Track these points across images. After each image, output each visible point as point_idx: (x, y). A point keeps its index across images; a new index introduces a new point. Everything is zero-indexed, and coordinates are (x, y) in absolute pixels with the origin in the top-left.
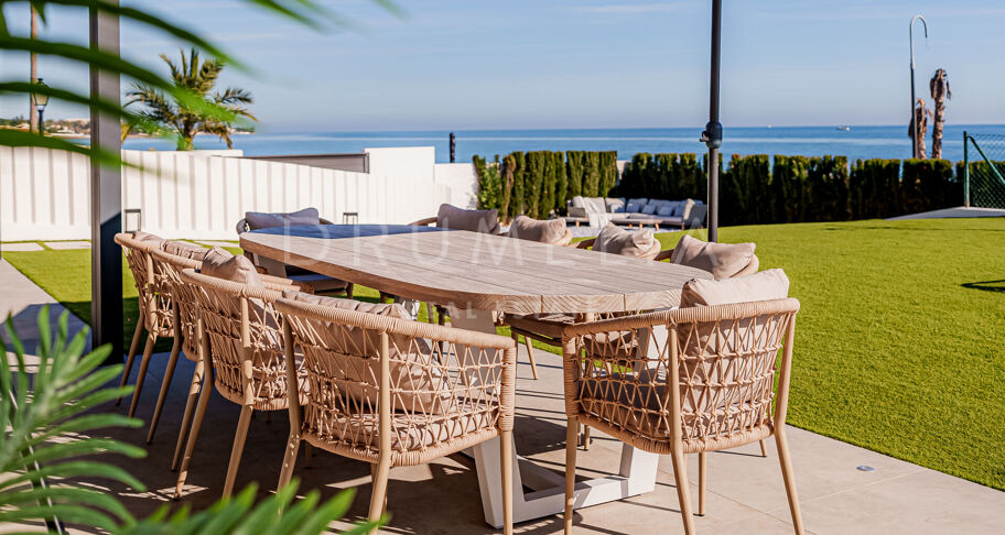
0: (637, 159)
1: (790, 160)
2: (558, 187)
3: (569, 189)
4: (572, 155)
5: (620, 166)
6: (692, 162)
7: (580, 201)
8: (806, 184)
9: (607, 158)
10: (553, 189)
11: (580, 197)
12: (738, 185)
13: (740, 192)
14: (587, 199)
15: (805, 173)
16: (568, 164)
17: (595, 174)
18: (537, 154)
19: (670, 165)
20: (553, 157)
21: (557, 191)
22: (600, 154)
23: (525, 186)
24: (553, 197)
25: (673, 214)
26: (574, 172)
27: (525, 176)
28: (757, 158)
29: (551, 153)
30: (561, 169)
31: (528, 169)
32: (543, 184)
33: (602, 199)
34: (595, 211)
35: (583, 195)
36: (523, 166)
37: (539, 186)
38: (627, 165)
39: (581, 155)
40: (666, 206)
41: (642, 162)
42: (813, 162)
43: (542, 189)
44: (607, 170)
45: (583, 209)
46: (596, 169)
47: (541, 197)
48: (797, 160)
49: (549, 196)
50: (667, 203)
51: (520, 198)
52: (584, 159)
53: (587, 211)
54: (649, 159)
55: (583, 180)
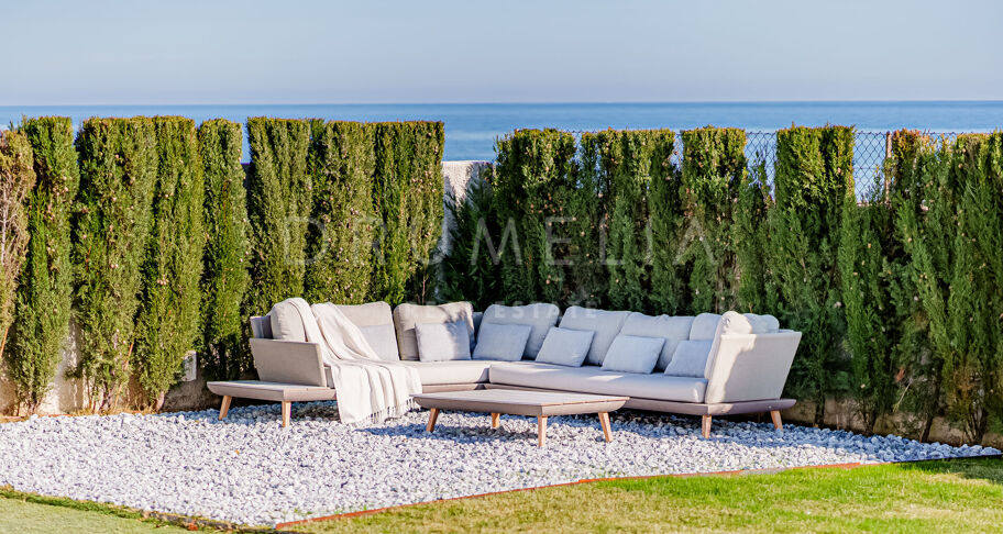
0: (518, 151)
2: (213, 259)
3: (256, 269)
4: (269, 133)
5: (457, 175)
6: (732, 164)
7: (298, 318)
9: (405, 147)
10: (193, 268)
11: (301, 302)
12: (920, 253)
13: (926, 282)
14: (326, 310)
16: (251, 169)
17: (359, 210)
18: (125, 127)
19: (644, 174)
20: (192, 140)
21: (209, 275)
22: (381, 131)
23: (75, 257)
24: (193, 296)
27: (75, 219)
29: (184, 125)
30: (226, 188)
31: (86, 187)
32: (152, 250)
33: (383, 308)
35: (312, 290)
36: (69, 176)
37: (136, 259)
38: (484, 171)
39: (306, 139)
41: (538, 162)
43: (148, 269)
44: (406, 195)
45: (309, 349)
46: (364, 191)
47: (145, 299)
49: (176, 293)
50: (633, 320)
51: (56, 303)
52: (317, 149)
53: (325, 356)
54: (565, 150)
55: (314, 233)
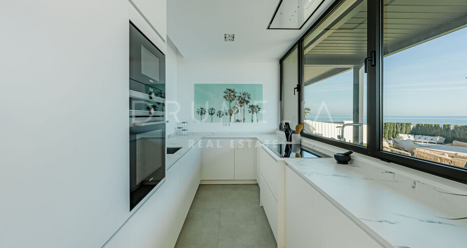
2: (393, 132)
3: (397, 132)
4: (398, 123)
5: (412, 126)
9: (408, 125)
11: (400, 134)
14: (402, 134)
16: (396, 126)
17: (404, 128)
22: (406, 124)
25: (432, 140)
26: (398, 127)
30: (394, 127)
33: (406, 135)
34: (405, 137)
40: (429, 138)
44: (408, 128)
45: (401, 137)
47: (389, 134)
52: (401, 125)
55: (401, 129)
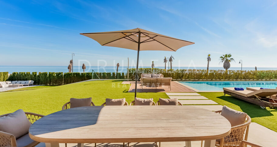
1: (52, 73)
5: (9, 75)
6: (29, 74)
8: (55, 76)
9: (6, 73)
12: (41, 77)
13: (41, 79)
15: (56, 75)
19: (23, 74)
25: (25, 83)
28: (45, 73)
33: (5, 82)
34: (3, 84)
38: (11, 75)
40: (23, 82)
41: (15, 74)
42: (57, 73)
44: (6, 76)
48: (54, 73)
54: (18, 73)
